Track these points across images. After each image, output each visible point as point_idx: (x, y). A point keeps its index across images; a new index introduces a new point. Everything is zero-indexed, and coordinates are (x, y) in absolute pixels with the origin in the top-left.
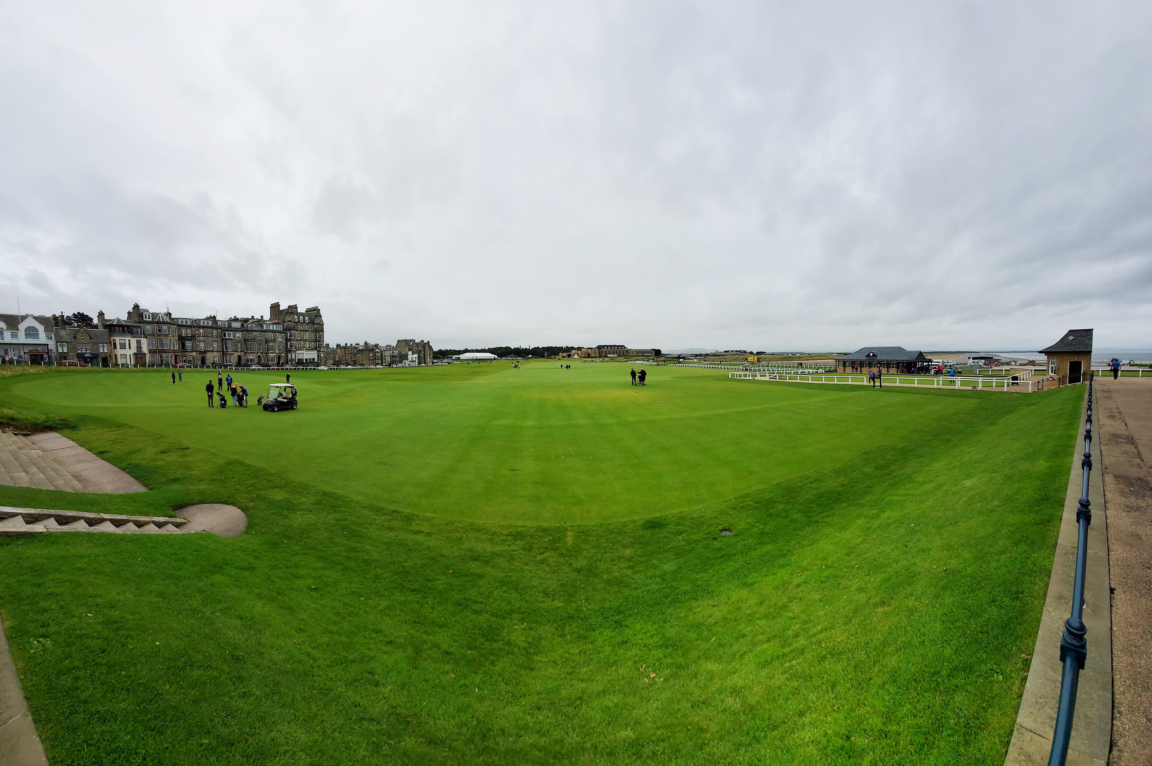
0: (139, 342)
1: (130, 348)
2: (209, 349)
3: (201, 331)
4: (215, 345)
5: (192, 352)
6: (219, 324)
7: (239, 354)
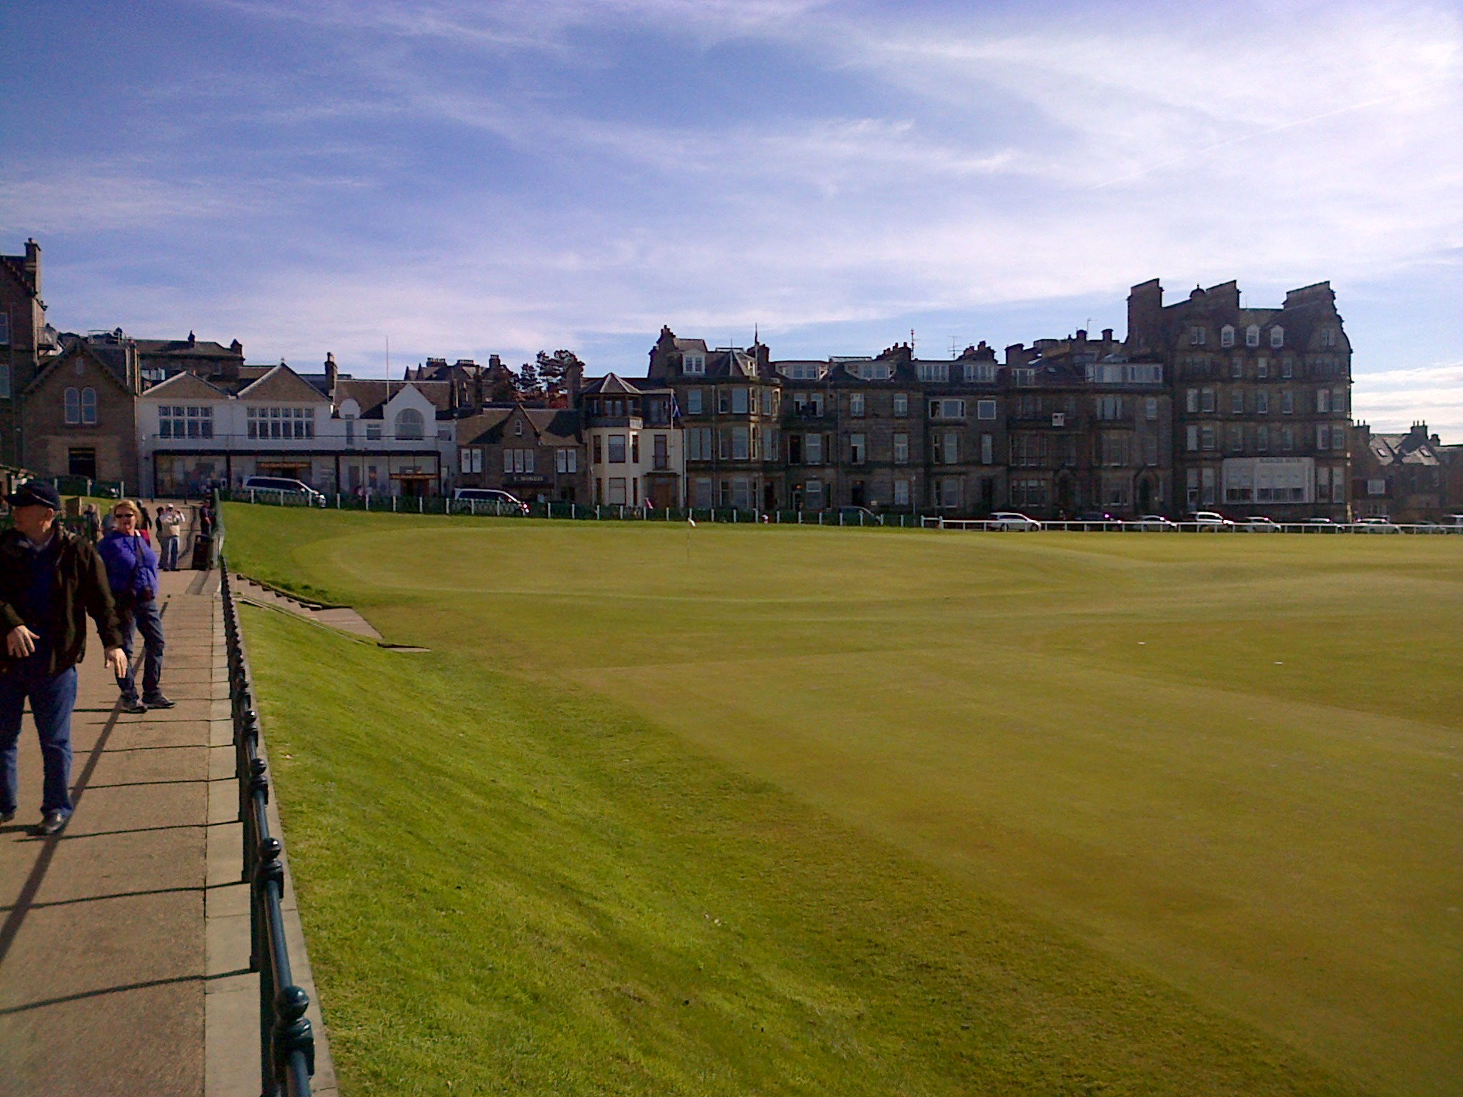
0: (661, 442)
1: (636, 460)
2: (879, 458)
3: (857, 398)
4: (901, 443)
5: (823, 467)
6: (920, 372)
7: (986, 472)
